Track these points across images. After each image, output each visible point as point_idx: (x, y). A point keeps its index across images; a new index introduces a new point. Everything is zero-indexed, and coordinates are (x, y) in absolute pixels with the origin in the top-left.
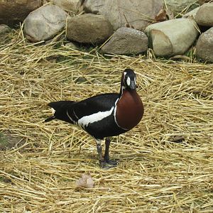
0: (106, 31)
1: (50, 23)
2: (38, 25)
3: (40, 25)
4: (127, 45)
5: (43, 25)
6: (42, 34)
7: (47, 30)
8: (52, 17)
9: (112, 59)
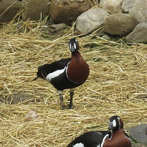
0: (129, 26)
1: (92, 20)
2: (84, 22)
3: (85, 22)
4: (144, 36)
5: (87, 22)
6: (86, 29)
7: (89, 26)
8: (94, 17)
9: (132, 46)
